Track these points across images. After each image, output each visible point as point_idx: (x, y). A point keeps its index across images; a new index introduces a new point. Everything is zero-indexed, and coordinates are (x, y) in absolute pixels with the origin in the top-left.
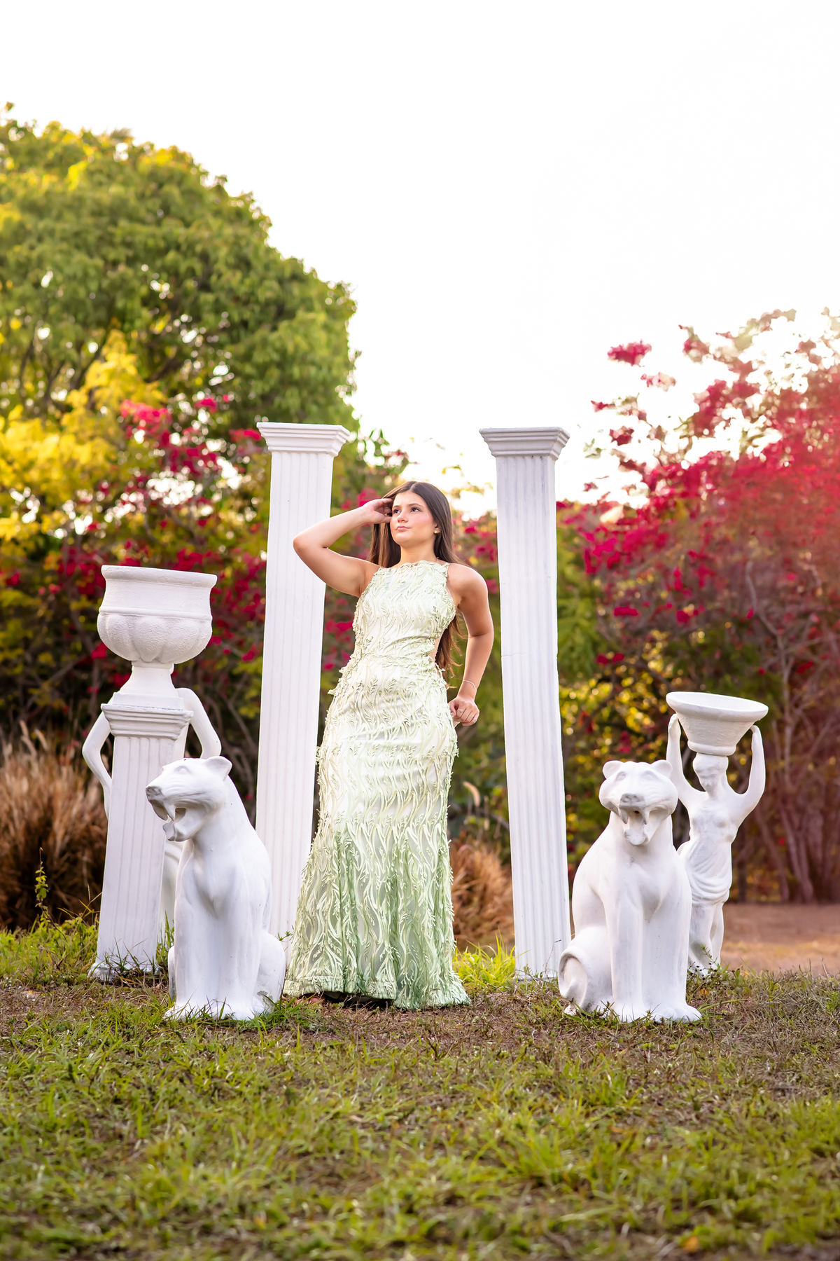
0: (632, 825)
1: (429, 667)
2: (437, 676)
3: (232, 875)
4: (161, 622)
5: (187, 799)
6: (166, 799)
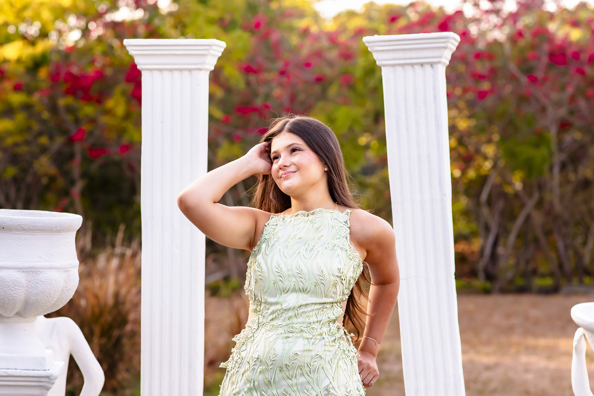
1: (338, 335)
2: (346, 344)
4: (20, 277)
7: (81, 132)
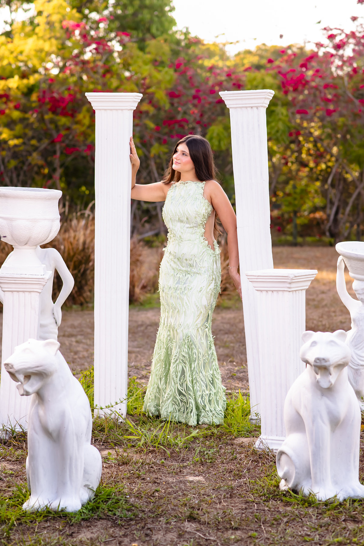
0: (321, 375)
3: (63, 415)
5: (31, 371)
6: (16, 372)
7: (60, 136)
